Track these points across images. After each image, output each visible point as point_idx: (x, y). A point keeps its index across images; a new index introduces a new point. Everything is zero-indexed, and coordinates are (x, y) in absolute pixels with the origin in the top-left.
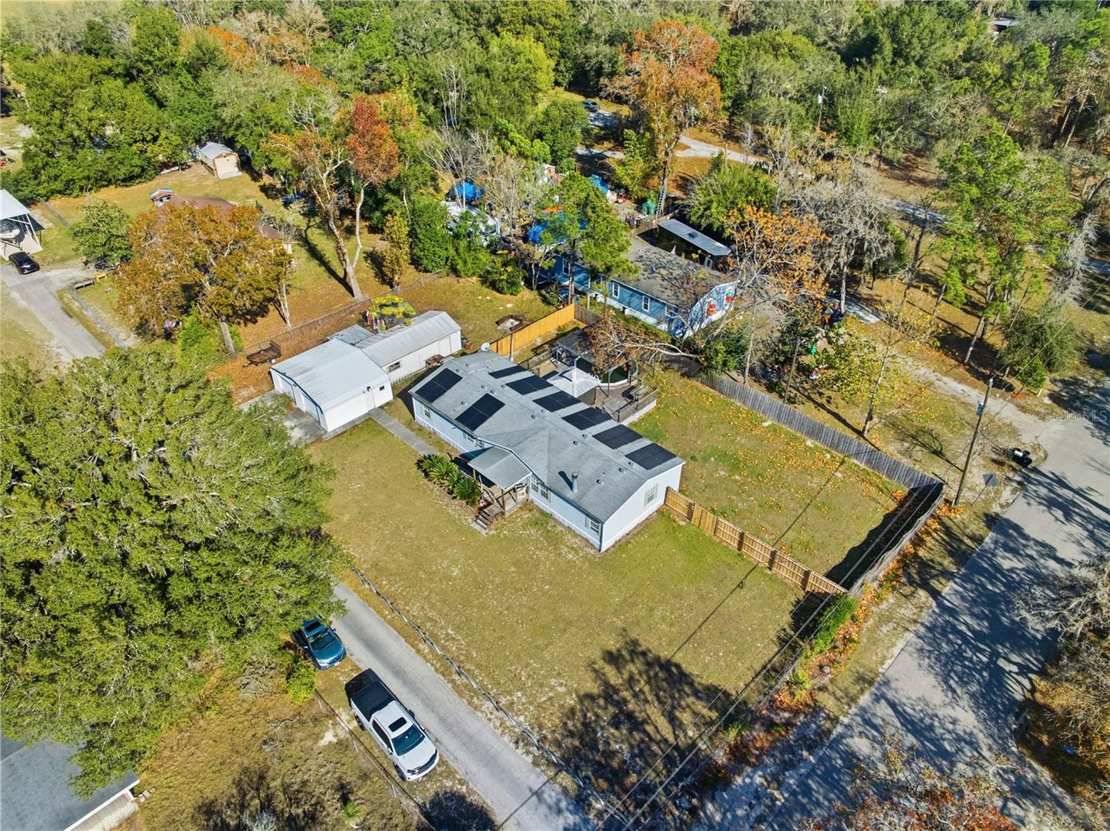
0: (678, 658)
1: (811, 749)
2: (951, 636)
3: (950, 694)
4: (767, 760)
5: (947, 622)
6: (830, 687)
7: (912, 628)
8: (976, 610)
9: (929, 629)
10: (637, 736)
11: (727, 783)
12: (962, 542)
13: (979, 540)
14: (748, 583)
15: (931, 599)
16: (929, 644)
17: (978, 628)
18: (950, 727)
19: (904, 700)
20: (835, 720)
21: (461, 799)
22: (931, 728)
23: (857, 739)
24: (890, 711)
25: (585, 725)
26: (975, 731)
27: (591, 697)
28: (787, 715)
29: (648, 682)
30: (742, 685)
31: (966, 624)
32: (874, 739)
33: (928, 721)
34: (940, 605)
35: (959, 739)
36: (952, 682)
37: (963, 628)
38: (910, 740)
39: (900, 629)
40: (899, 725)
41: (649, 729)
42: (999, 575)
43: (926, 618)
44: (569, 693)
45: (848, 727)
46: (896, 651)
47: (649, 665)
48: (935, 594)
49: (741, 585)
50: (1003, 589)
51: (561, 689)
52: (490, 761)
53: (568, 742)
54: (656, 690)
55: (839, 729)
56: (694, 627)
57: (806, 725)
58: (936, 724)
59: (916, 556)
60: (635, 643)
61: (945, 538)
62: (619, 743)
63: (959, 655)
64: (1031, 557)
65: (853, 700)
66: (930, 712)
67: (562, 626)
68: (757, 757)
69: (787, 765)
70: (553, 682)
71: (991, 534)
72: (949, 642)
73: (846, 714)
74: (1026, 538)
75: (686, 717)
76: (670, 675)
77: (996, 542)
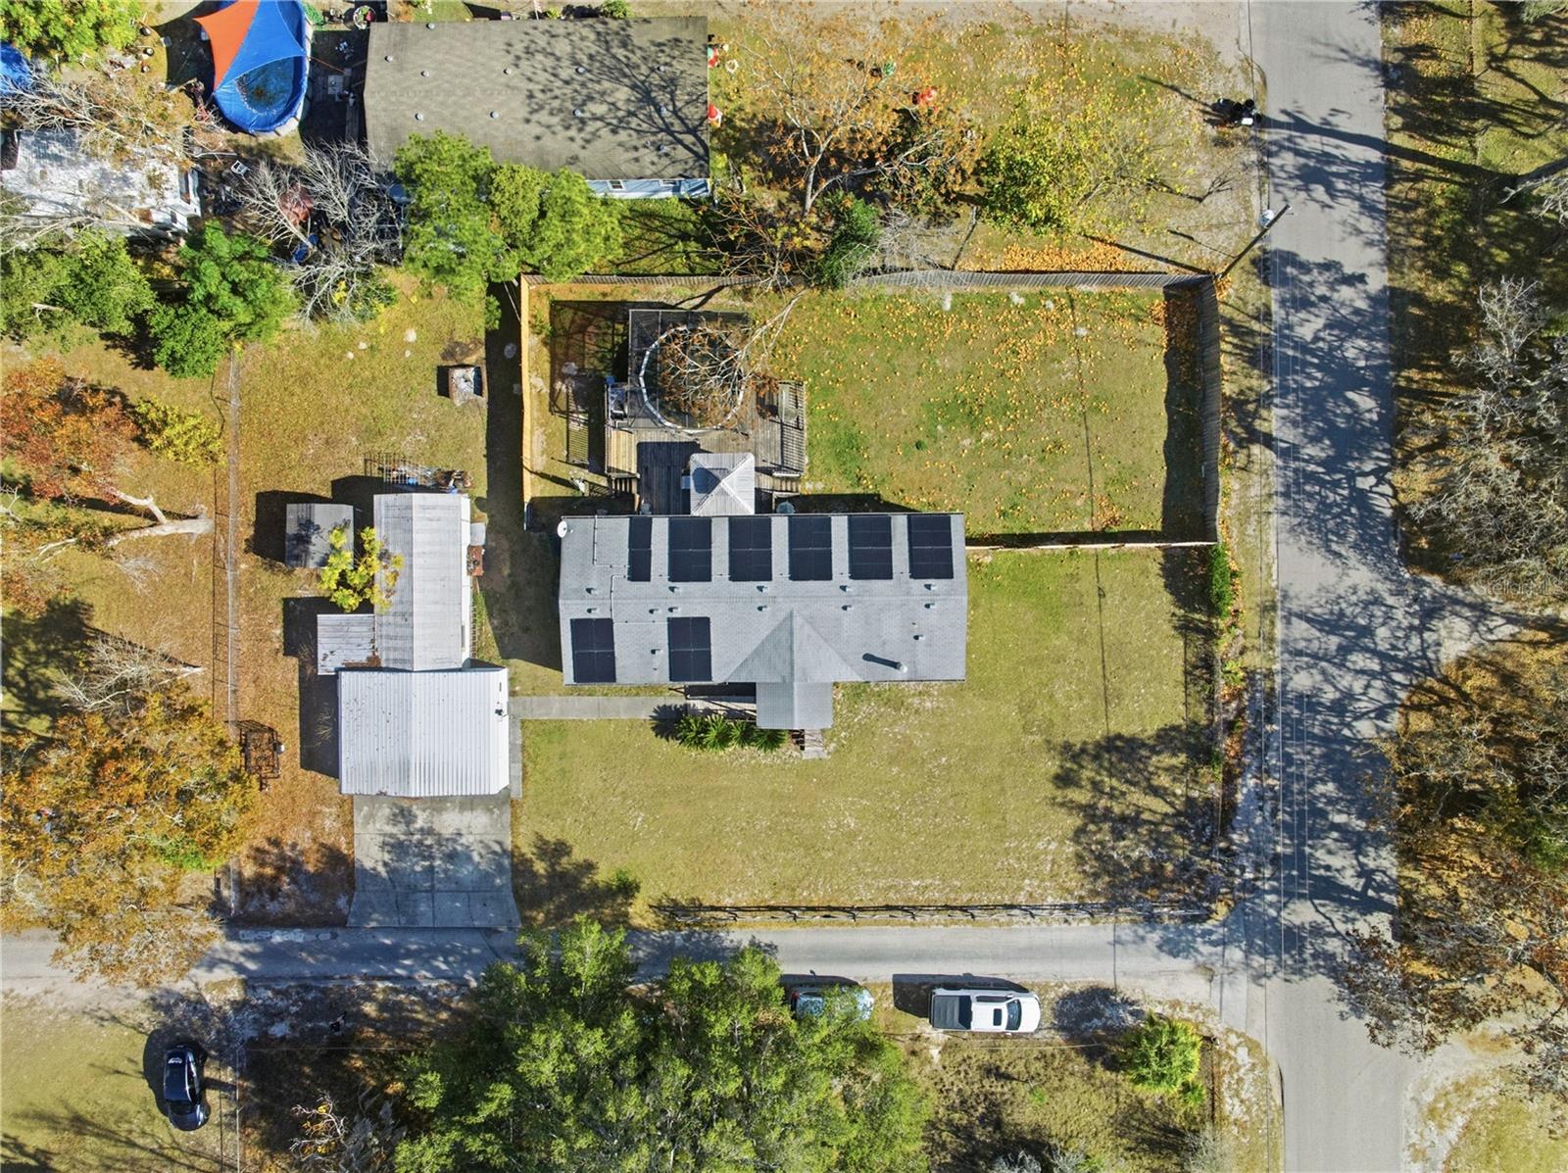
0: (1114, 728)
1: (1269, 720)
2: (1308, 488)
3: (1338, 561)
4: (1246, 760)
5: (1296, 471)
6: (1249, 645)
7: (1271, 507)
8: (1311, 432)
9: (1286, 495)
10: (1143, 831)
11: (1233, 808)
12: (1252, 333)
13: (1265, 316)
14: (1106, 586)
15: (1268, 452)
16: (1296, 515)
17: (1323, 455)
18: (1354, 598)
19: (1309, 602)
20: (1269, 675)
21: (1071, 996)
22: (1342, 614)
23: (1296, 678)
24: (1304, 625)
25: (1099, 858)
26: (1373, 584)
27: (1080, 832)
28: (1234, 705)
29: (1111, 776)
30: (1182, 708)
31: (1311, 460)
32: (1309, 667)
33: (1336, 608)
34: (1280, 453)
35: (1367, 604)
36: (1334, 547)
37: (1312, 467)
38: (1334, 642)
39: (1264, 518)
40: (1318, 634)
41: (1146, 816)
42: (1309, 358)
43: (1276, 483)
44: (1062, 843)
45: (1284, 670)
46: (1272, 549)
47: (1096, 757)
48: (1268, 441)
49: (1102, 594)
50: (1319, 375)
51: (1053, 846)
52: (1063, 952)
53: (1100, 885)
54: (1120, 775)
55: (1278, 679)
56: (1099, 682)
57: (1252, 699)
58: (1344, 605)
60: (1067, 747)
61: (1235, 341)
62: (1133, 849)
63: (1324, 506)
64: (1324, 299)
65: (1271, 640)
66: (1333, 596)
67: (996, 787)
68: (1239, 765)
69: (1261, 753)
70: (1040, 845)
71: (1274, 293)
72: (1310, 496)
73: (1272, 660)
74: (1305, 268)
75: (1164, 780)
76: (1121, 751)
77: (1283, 303)
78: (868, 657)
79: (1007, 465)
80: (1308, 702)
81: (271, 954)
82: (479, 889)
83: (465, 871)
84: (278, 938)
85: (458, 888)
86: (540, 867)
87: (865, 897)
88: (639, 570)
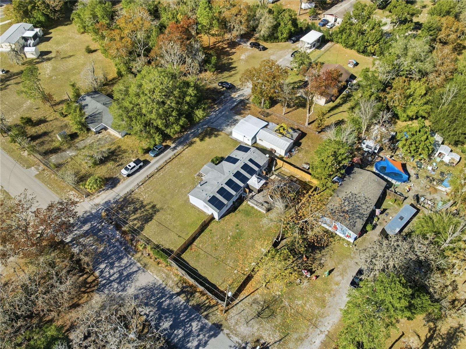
0: (153, 221)
1: (125, 249)
2: (160, 294)
3: (139, 288)
4: (122, 239)
5: (166, 295)
6: (143, 256)
7: (164, 283)
8: (171, 306)
9: (163, 288)
10: (131, 212)
11: (117, 230)
12: (205, 311)
13: (207, 317)
14: (180, 238)
15: (176, 292)
16: (157, 287)
17: (164, 304)
18: (129, 285)
19: (138, 275)
20: (133, 256)
21: (118, 183)
22: (128, 280)
23: (127, 260)
24: (134, 270)
25: (135, 202)
26: (127, 292)
27: (142, 203)
28: (135, 244)
29: (146, 214)
30: (144, 234)
31: (165, 301)
32: (126, 264)
33: (131, 280)
34: (173, 295)
35: (125, 287)
36: (143, 290)
37: (164, 299)
38: (125, 273)
39: (163, 279)
40: (130, 272)
41: (133, 215)
42: (188, 319)
43: (168, 288)
44: (143, 198)
45: (131, 259)
46: (155, 276)
47: (152, 214)
48: (178, 294)
49: (179, 236)
50: (182, 319)
51: (145, 197)
52: (127, 186)
53: (131, 199)
54: (144, 216)
55: (130, 257)
56: (164, 224)
57: (132, 249)
58: (130, 282)
59: (196, 291)
60: (158, 211)
61: (206, 305)
62: (130, 208)
63: (153, 295)
64: (198, 335)
65: (139, 261)
66: (133, 281)
67: (164, 195)
68: (123, 237)
69: (121, 243)
70: (147, 195)
71: (210, 324)
72: (158, 294)
73: (134, 259)
74: (210, 337)
75: (135, 222)
76: (148, 219)
77: (206, 324)
78: (207, 182)
79: (220, 238)
80: (120, 259)
81: (234, 101)
82: (220, 125)
83: (224, 125)
84: (235, 103)
85: (222, 123)
86: (216, 133)
87: (167, 166)
88: (251, 160)
